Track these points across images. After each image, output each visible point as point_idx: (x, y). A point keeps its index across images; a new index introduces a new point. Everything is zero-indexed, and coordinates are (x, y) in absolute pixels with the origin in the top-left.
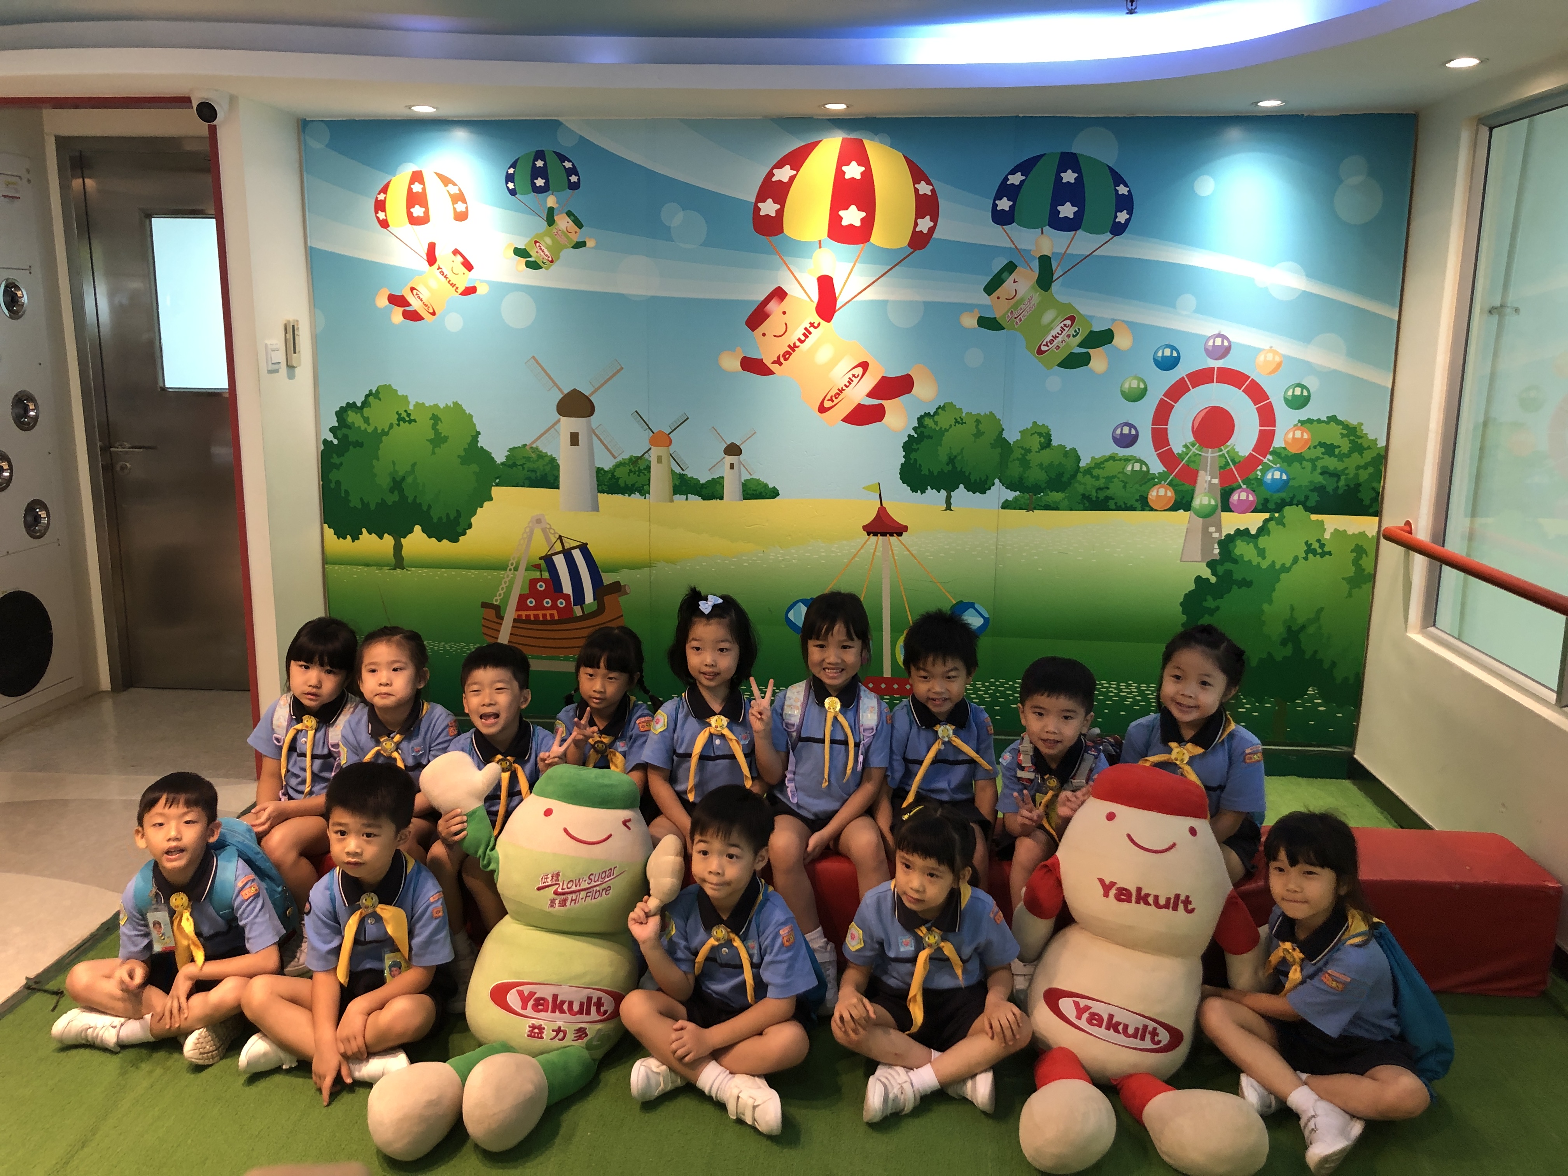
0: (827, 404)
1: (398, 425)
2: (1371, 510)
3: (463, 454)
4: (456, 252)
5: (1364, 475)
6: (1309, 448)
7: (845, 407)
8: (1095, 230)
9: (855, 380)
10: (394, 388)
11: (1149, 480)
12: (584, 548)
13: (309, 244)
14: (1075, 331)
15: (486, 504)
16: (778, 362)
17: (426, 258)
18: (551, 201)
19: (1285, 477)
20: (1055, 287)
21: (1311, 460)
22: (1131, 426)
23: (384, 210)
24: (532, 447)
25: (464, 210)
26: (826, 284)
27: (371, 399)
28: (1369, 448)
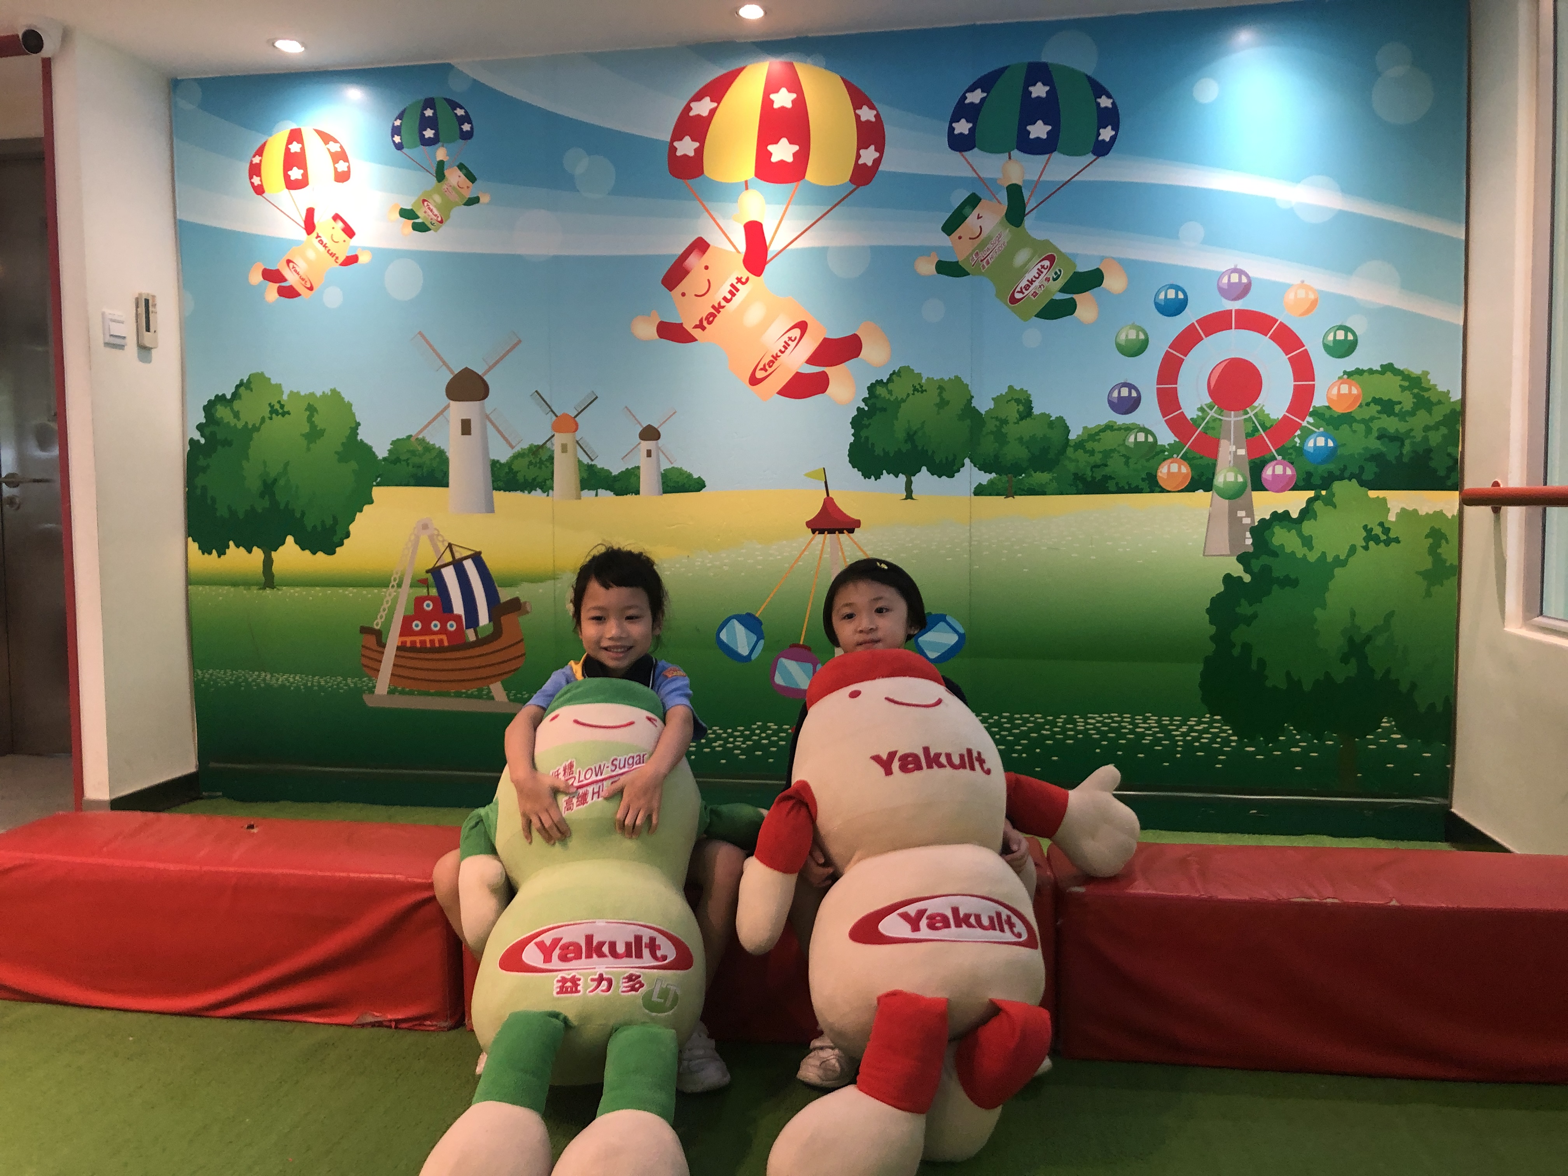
0: (760, 374)
1: (271, 418)
2: (1449, 483)
3: (340, 449)
4: (337, 217)
5: (1435, 438)
6: (1360, 406)
7: (781, 378)
8: (1074, 151)
9: (793, 344)
10: (267, 375)
11: (1158, 454)
12: (477, 558)
13: (178, 217)
14: (1056, 273)
15: (366, 508)
16: (700, 326)
17: (303, 225)
18: (441, 153)
19: (1331, 444)
20: (1028, 221)
21: (1363, 421)
22: (1131, 387)
23: (259, 174)
24: (417, 439)
25: (346, 169)
26: (754, 231)
27: (242, 389)
28: (1440, 402)
